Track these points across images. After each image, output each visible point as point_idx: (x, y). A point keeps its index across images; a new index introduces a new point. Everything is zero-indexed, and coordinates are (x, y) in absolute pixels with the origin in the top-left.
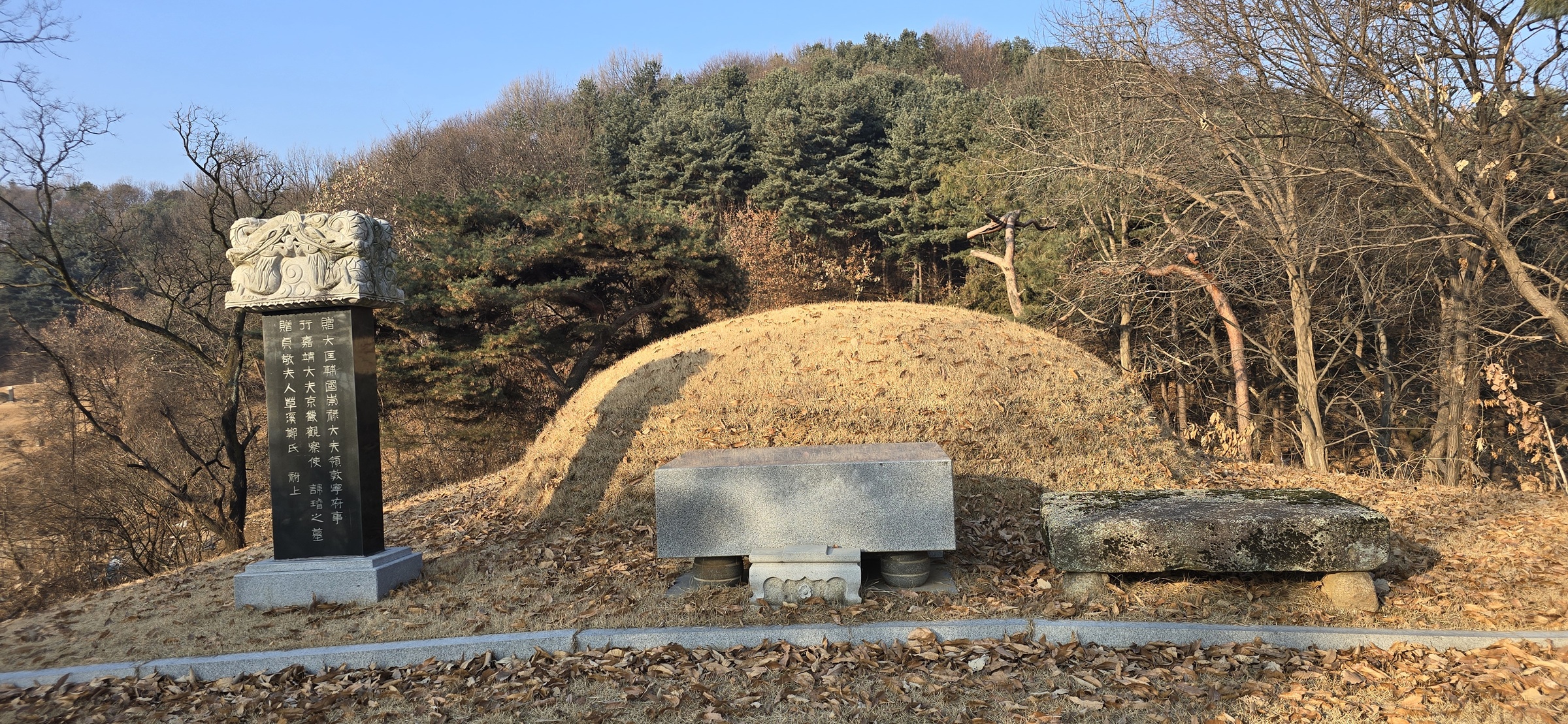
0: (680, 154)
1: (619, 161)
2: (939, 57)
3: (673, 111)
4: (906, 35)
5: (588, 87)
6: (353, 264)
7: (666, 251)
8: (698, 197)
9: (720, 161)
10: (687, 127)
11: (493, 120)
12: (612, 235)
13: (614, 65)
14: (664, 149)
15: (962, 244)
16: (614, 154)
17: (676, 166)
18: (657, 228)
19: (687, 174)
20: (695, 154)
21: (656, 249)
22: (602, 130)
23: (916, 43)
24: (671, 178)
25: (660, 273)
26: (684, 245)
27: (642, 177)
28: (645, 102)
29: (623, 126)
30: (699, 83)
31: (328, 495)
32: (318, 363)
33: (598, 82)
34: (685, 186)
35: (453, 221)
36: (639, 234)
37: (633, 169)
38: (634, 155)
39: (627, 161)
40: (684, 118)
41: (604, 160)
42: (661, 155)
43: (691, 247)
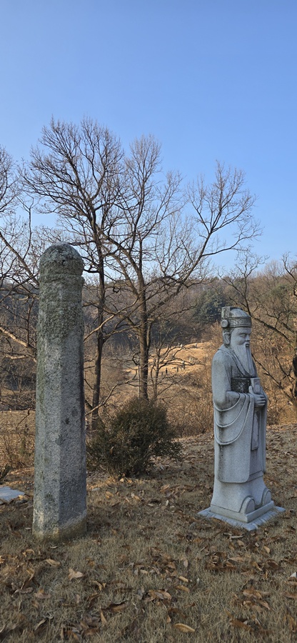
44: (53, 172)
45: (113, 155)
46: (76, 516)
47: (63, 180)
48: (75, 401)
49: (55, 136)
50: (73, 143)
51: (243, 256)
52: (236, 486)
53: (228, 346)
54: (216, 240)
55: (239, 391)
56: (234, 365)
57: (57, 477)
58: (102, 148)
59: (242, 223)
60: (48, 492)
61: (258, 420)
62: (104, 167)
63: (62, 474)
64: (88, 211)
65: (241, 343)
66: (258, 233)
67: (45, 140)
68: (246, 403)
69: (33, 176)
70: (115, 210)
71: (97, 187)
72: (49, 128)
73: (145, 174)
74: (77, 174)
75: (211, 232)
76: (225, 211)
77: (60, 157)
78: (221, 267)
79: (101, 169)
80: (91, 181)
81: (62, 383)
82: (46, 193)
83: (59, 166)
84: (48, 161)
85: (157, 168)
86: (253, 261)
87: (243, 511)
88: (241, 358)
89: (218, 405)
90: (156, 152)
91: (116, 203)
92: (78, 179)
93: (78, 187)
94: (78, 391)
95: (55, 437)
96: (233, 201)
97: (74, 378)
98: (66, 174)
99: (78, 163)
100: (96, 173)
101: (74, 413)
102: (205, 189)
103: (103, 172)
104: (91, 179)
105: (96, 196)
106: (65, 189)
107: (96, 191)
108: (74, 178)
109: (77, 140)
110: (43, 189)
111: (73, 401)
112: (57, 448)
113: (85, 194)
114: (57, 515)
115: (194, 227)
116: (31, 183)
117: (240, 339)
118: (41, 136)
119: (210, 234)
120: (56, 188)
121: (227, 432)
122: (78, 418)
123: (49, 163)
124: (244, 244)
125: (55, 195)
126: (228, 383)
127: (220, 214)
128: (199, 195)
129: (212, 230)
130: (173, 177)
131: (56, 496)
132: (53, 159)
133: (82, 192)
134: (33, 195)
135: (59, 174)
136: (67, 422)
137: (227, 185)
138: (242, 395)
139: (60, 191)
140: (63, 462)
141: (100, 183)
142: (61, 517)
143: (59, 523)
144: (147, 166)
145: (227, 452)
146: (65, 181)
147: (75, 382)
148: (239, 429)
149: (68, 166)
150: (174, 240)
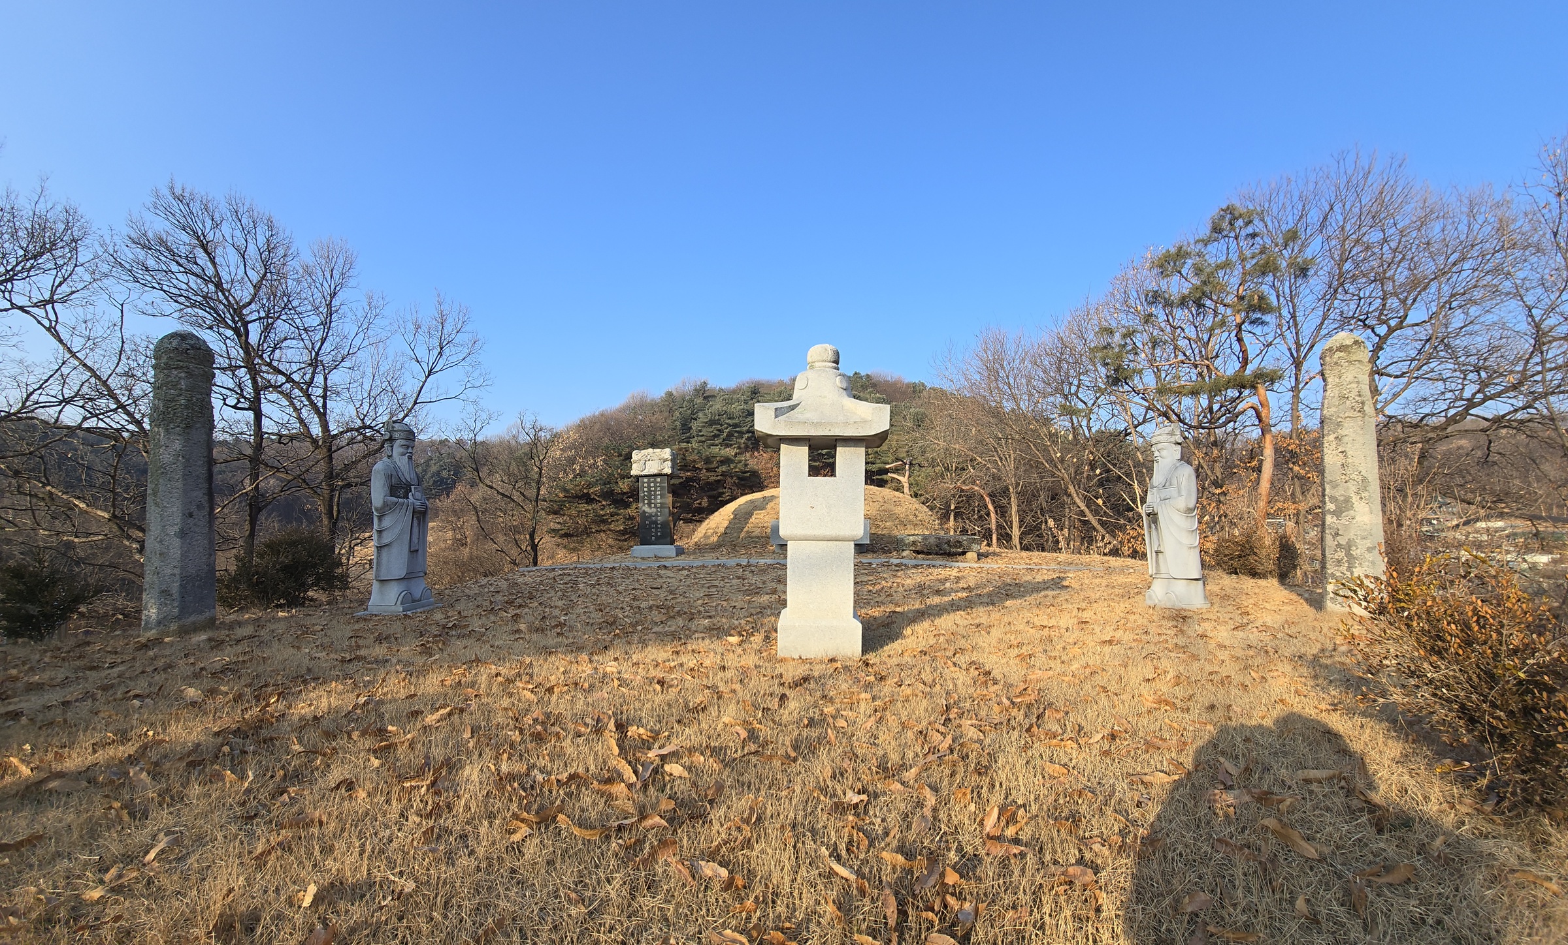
0: (722, 425)
1: (685, 427)
2: (874, 385)
3: (717, 406)
4: (856, 373)
5: (670, 394)
6: (669, 463)
7: (724, 468)
8: (731, 445)
9: (745, 429)
10: (726, 412)
11: (623, 410)
12: (694, 461)
13: (684, 383)
14: (711, 423)
15: (886, 471)
16: (683, 425)
17: (719, 430)
18: (718, 459)
19: (725, 434)
20: (730, 425)
21: (718, 467)
22: (677, 414)
23: (861, 378)
24: (715, 436)
25: (719, 478)
26: (732, 466)
27: (698, 436)
28: (700, 400)
29: (689, 412)
30: (734, 392)
31: (657, 528)
32: (655, 491)
33: (674, 393)
34: (724, 440)
35: (620, 455)
36: (708, 460)
37: (694, 432)
38: (694, 425)
39: (691, 428)
40: (724, 408)
41: (678, 427)
42: (711, 425)
43: (735, 467)
44: (170, 257)
45: (280, 252)
46: (201, 612)
47: (187, 272)
48: (201, 495)
49: (176, 206)
50: (209, 223)
51: (471, 408)
52: (393, 582)
53: (390, 457)
54: (435, 385)
55: (398, 497)
56: (394, 473)
57: (176, 571)
58: (261, 240)
59: (469, 369)
60: (164, 587)
61: (419, 524)
62: (265, 266)
63: (182, 568)
64: (233, 320)
65: (403, 454)
66: (489, 383)
67: (156, 207)
68: (405, 507)
69: (132, 256)
70: (282, 328)
71: (252, 292)
72: (166, 192)
73: (333, 286)
74: (215, 267)
75: (429, 375)
76: (447, 351)
77: (185, 238)
78: (443, 421)
79: (259, 266)
80: (241, 282)
81: (184, 475)
82: (156, 285)
83: (183, 251)
84: (161, 239)
85: (353, 282)
86: (484, 416)
87: (399, 603)
88: (402, 468)
89: (377, 510)
90: (349, 263)
91: (284, 317)
92: (217, 274)
93: (219, 286)
94: (206, 485)
95: (174, 530)
96: (456, 341)
97: (201, 471)
98: (196, 263)
99: (219, 251)
100: (250, 272)
101: (200, 507)
102: (420, 320)
103: (262, 272)
104: (242, 279)
105: (249, 304)
106: (192, 284)
107: (250, 297)
108: (210, 271)
109: (217, 218)
110: (149, 278)
111: (200, 495)
112: (177, 542)
113: (231, 298)
114: (177, 610)
115: (406, 366)
116: (127, 266)
117: (402, 450)
118: (149, 200)
119: (427, 377)
120: (175, 282)
121: (384, 534)
122: (205, 512)
123: (162, 242)
124: (472, 394)
125: (174, 290)
126: (387, 489)
127: (440, 353)
128: (412, 327)
129: (430, 373)
130: (375, 298)
131: (175, 588)
132: (170, 238)
133: (224, 294)
134: (130, 285)
135: (182, 261)
136: (191, 515)
137: (450, 320)
138: (401, 500)
139: (184, 287)
140: (184, 556)
141: (257, 287)
142: (181, 611)
143: (179, 618)
144: (336, 275)
145: (384, 552)
146: (194, 274)
147: (201, 476)
148: (397, 531)
149: (200, 253)
150: (377, 381)
